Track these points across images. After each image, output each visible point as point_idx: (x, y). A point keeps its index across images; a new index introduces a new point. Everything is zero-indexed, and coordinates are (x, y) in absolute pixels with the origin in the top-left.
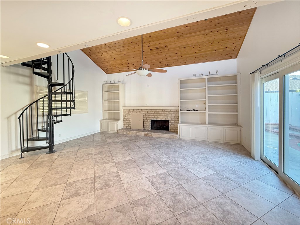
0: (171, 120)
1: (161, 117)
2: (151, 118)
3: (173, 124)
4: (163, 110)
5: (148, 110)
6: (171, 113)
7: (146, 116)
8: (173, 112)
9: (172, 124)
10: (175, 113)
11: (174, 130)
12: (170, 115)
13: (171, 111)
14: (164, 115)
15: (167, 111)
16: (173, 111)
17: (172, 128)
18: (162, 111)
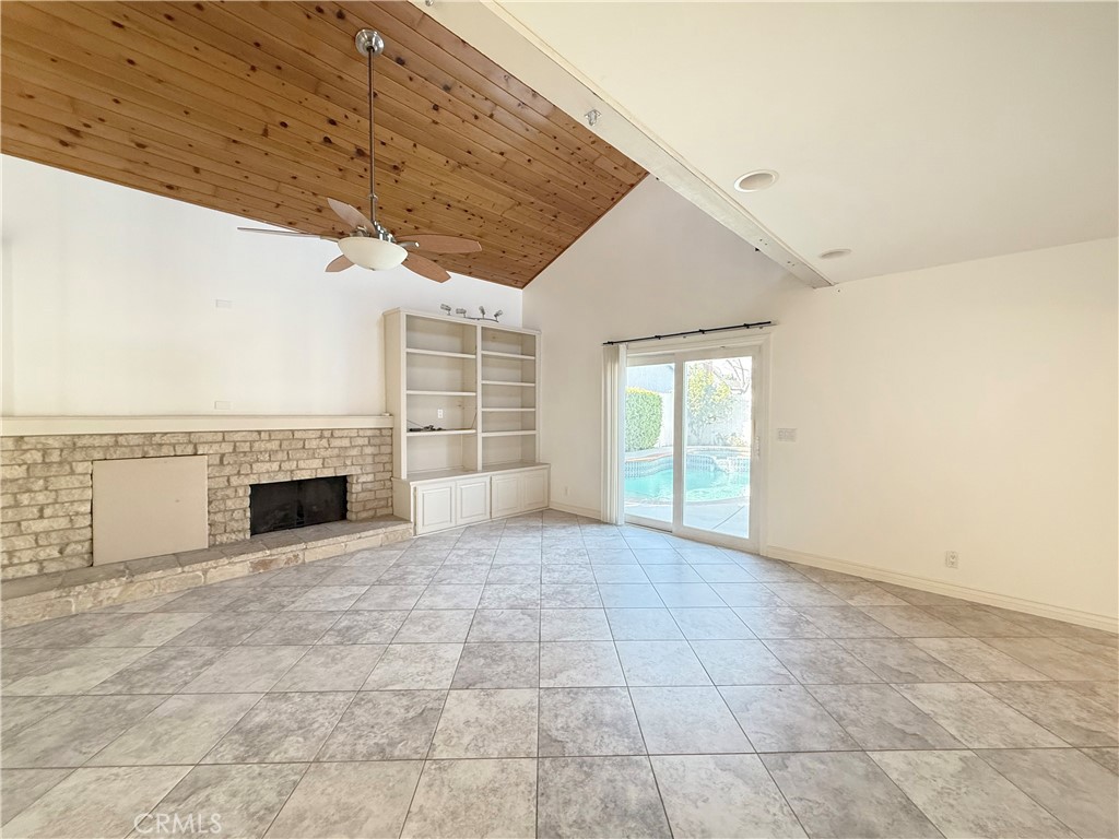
0: (360, 472)
1: (317, 463)
2: (259, 474)
3: (369, 486)
4: (327, 434)
5: (237, 437)
6: (360, 441)
7: (228, 470)
8: (369, 437)
9: (363, 491)
10: (377, 441)
11: (371, 513)
12: (355, 452)
13: (361, 433)
14: (328, 453)
15: (345, 433)
16: (369, 433)
17: (364, 506)
18: (321, 437)
